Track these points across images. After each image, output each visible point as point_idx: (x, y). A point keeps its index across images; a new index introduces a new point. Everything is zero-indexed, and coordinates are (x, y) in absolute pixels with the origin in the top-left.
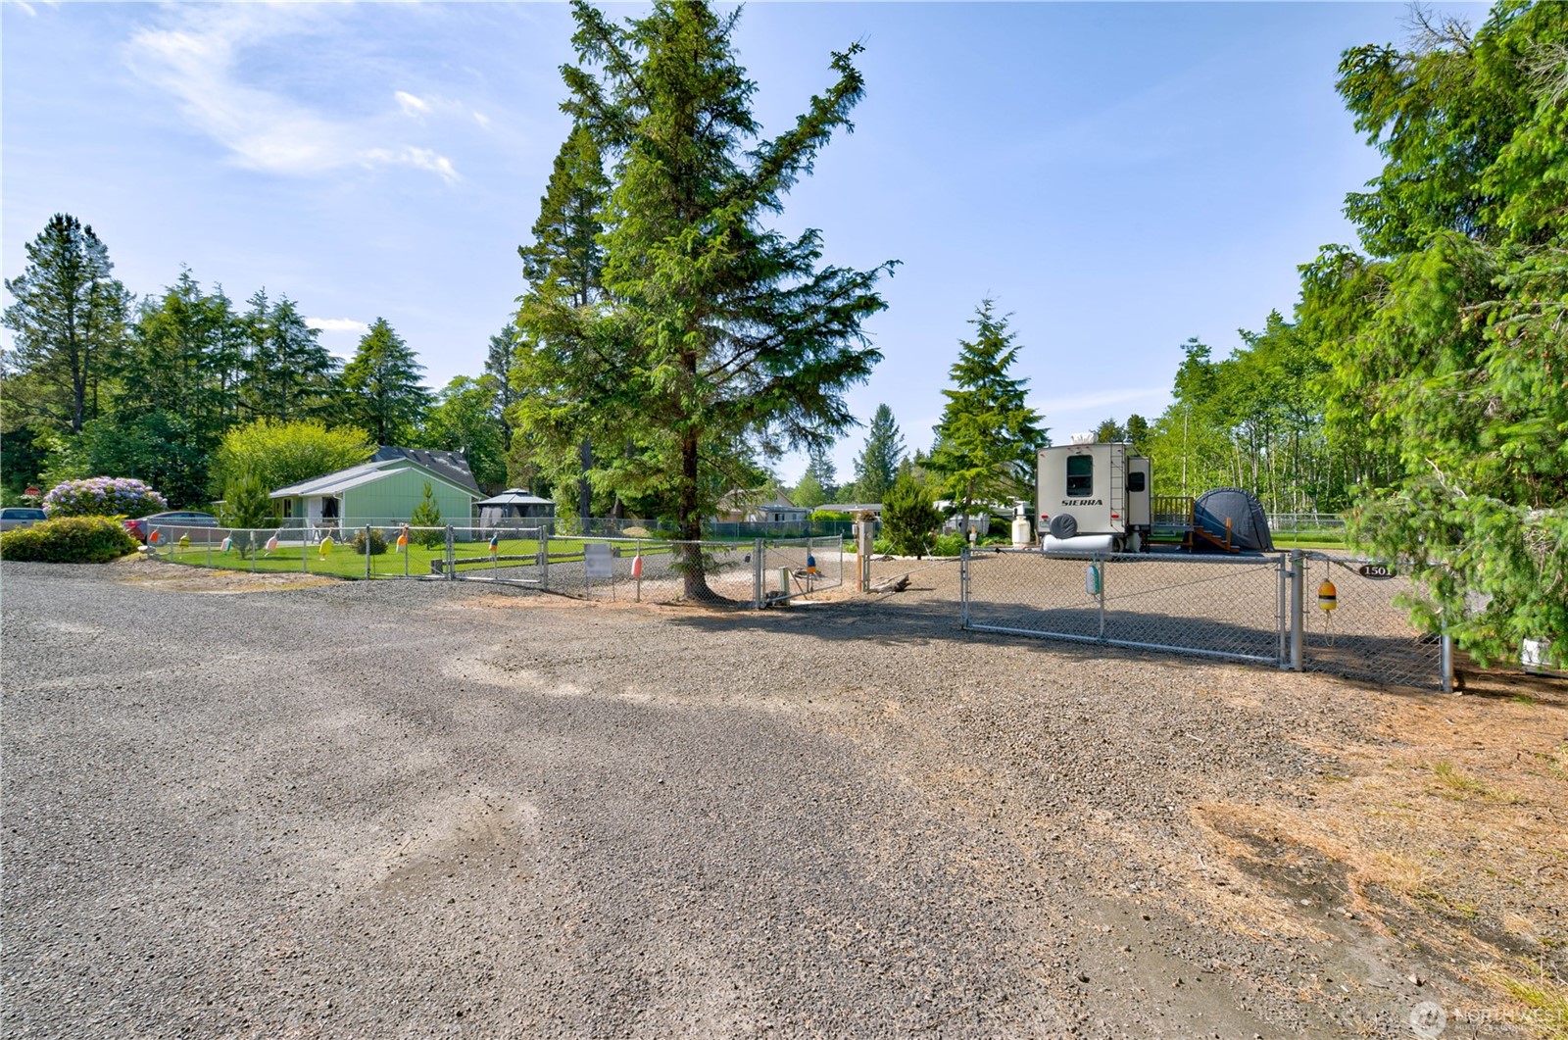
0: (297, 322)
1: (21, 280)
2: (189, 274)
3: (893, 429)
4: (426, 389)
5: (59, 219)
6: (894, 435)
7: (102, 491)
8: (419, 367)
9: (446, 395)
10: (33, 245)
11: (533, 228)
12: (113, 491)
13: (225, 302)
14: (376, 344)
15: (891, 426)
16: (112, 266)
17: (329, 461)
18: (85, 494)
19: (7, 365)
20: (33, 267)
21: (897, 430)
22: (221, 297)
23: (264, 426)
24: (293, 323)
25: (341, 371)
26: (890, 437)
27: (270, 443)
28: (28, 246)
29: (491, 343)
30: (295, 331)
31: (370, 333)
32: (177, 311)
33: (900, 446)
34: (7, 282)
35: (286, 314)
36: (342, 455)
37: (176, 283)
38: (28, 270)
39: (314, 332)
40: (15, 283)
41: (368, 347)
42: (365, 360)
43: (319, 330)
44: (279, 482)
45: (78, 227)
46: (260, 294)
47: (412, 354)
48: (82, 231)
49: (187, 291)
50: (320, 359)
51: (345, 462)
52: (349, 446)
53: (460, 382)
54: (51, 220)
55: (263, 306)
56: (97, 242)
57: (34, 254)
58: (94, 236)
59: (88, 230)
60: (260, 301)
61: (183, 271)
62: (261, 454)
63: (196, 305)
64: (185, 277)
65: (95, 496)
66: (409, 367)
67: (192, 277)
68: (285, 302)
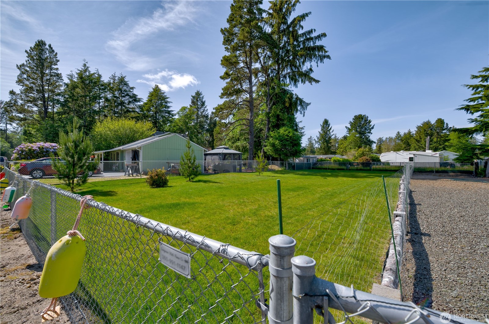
0: (126, 84)
1: (23, 65)
2: (86, 64)
3: (329, 128)
4: (172, 111)
5: (39, 42)
6: (330, 130)
7: (37, 148)
8: (169, 102)
9: (179, 114)
10: (29, 51)
11: (228, 19)
12: (43, 148)
13: (100, 76)
14: (154, 93)
15: (329, 127)
16: (59, 61)
17: (137, 135)
18: (30, 150)
19: (18, 100)
20: (28, 60)
21: (331, 128)
22: (98, 74)
23: (110, 120)
24: (125, 84)
25: (142, 103)
26: (328, 131)
27: (112, 127)
28: (26, 51)
29: (192, 98)
30: (125, 88)
31: (152, 90)
32: (81, 78)
33: (332, 134)
34: (17, 66)
35: (122, 81)
36: (142, 133)
37: (81, 67)
38: (26, 62)
39: (132, 88)
40: (20, 66)
41: (151, 95)
42: (150, 101)
43: (134, 88)
44: (116, 145)
45: (45, 45)
46: (114, 75)
47: (167, 98)
48: (47, 47)
49: (86, 71)
50: (135, 99)
51: (143, 136)
52: (145, 129)
53: (184, 109)
54: (36, 42)
55: (114, 80)
56: (53, 51)
57: (30, 56)
58: (52, 48)
59: (50, 46)
60: (114, 77)
61: (84, 63)
62: (109, 132)
63: (89, 76)
64: (85, 65)
65: (34, 150)
66: (166, 103)
67: (87, 65)
68: (122, 77)
